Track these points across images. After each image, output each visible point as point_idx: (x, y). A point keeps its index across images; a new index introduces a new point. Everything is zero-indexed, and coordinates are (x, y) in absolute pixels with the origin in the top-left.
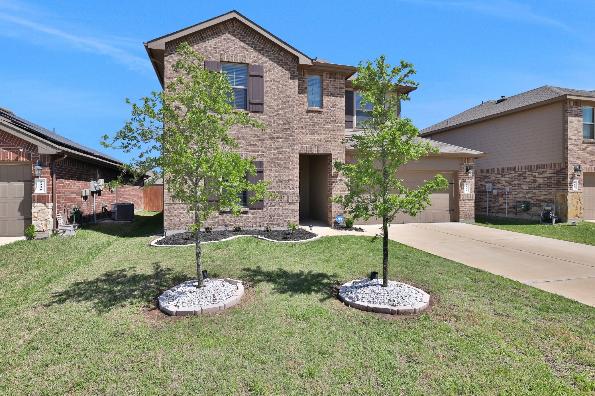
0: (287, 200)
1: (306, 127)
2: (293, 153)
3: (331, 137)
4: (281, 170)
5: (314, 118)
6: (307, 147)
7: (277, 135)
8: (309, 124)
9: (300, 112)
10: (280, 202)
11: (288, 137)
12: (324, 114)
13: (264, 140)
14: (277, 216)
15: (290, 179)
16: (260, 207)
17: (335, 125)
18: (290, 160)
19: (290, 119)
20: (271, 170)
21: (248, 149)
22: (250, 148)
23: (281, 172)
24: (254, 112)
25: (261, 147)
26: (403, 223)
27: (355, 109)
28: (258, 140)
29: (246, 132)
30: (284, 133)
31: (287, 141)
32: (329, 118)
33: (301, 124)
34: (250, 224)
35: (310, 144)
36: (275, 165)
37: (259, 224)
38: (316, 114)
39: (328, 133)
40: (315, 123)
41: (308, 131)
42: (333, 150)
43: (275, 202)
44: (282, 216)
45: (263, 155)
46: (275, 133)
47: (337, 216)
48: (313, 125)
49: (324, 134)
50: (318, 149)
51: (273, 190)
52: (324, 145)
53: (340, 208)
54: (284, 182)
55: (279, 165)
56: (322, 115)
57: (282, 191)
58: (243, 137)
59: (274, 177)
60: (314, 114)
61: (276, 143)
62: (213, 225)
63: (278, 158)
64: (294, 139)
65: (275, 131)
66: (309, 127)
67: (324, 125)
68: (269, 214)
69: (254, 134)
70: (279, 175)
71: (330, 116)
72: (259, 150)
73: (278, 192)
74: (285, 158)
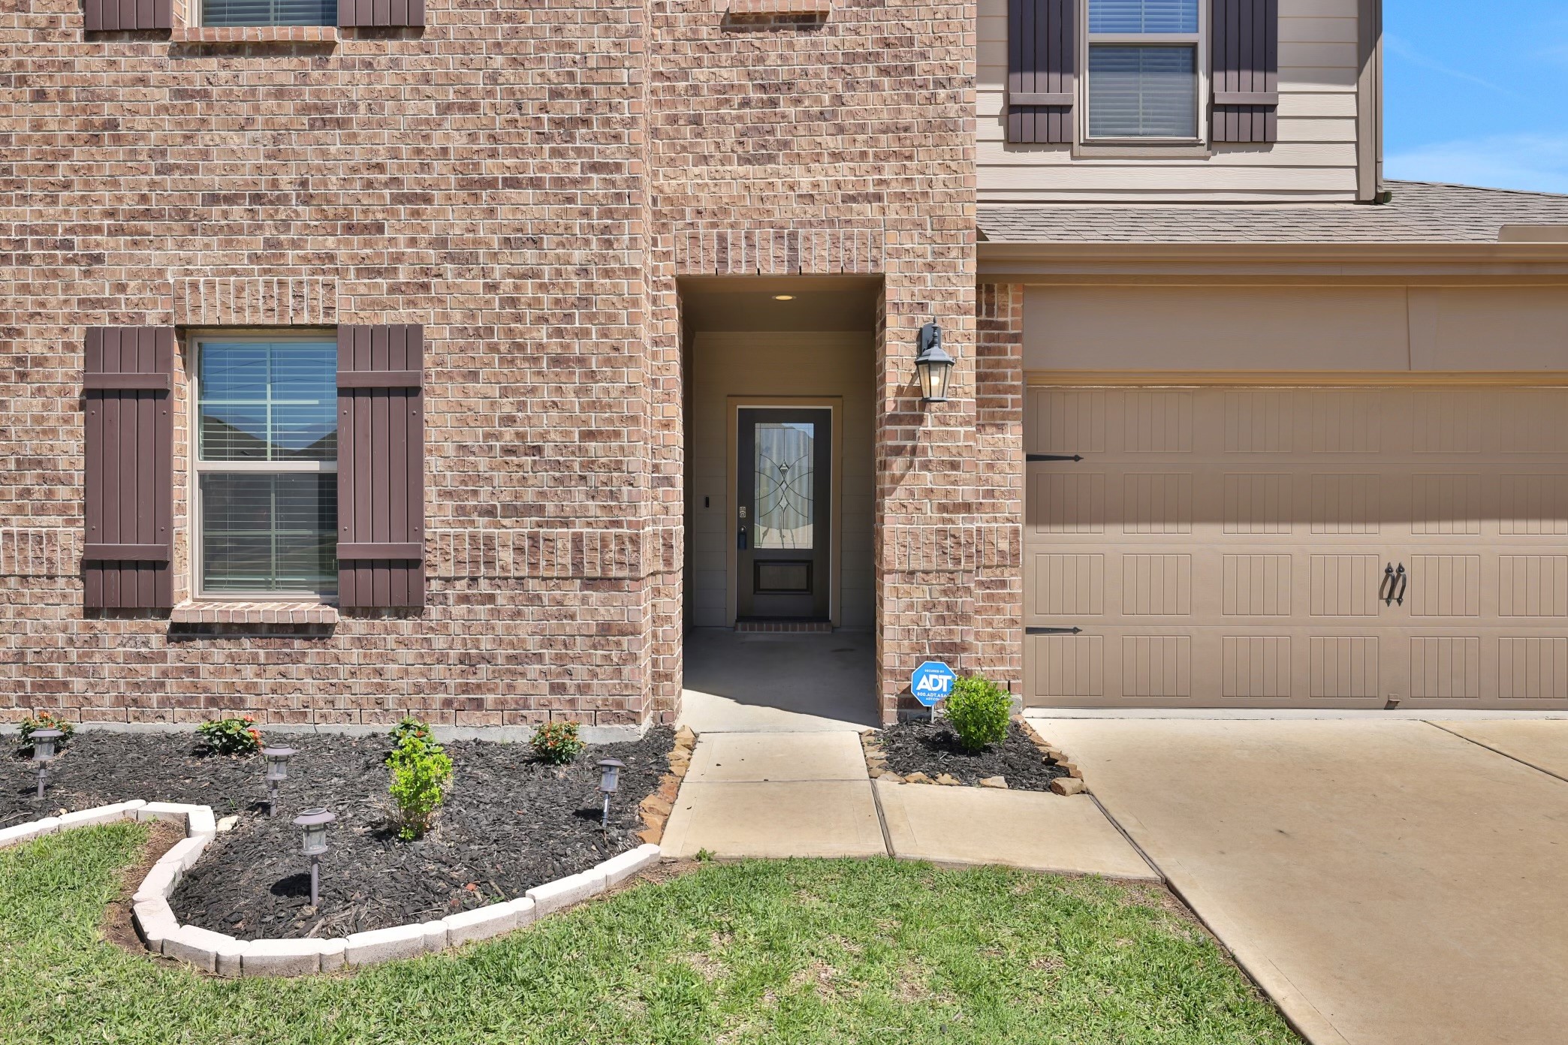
0: (568, 560)
1: (721, 120)
2: (607, 273)
3: (879, 170)
4: (530, 380)
5: (772, 59)
6: (722, 238)
7: (509, 162)
8: (737, 99)
9: (681, 29)
10: (525, 571)
11: (576, 173)
12: (833, 31)
13: (427, 200)
14: (510, 658)
15: (589, 435)
16: (399, 600)
17: (909, 98)
18: (591, 318)
19: (592, 63)
20: (473, 376)
21: (331, 258)
22: (346, 249)
23: (533, 391)
24: (367, 32)
25: (413, 242)
26: (1391, 705)
27: (1087, 36)
28: (397, 199)
29: (324, 154)
30: (555, 153)
31: (570, 200)
32: (867, 57)
33: (686, 103)
34: (343, 701)
35: (746, 224)
36: (493, 348)
37: (401, 703)
38: (782, 37)
39: (860, 147)
40: (778, 89)
41: (730, 141)
42: (897, 253)
43: (498, 572)
44: (539, 657)
45: (425, 287)
46: (493, 154)
47: (919, 662)
48: (763, 103)
49: (836, 156)
50: (793, 249)
51: (484, 498)
52: (831, 223)
53: (941, 610)
54: (549, 452)
55: (521, 347)
56: (822, 37)
57: (541, 509)
58: (304, 184)
59: (488, 420)
60: (770, 37)
61: (503, 212)
62: (135, 701)
63: (513, 302)
64: (613, 183)
65: (493, 138)
66: (740, 118)
67: (838, 100)
68: (458, 643)
69: (370, 167)
70: (521, 406)
71: (875, 42)
72: (398, 258)
73: (514, 511)
74: (557, 302)
